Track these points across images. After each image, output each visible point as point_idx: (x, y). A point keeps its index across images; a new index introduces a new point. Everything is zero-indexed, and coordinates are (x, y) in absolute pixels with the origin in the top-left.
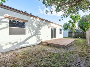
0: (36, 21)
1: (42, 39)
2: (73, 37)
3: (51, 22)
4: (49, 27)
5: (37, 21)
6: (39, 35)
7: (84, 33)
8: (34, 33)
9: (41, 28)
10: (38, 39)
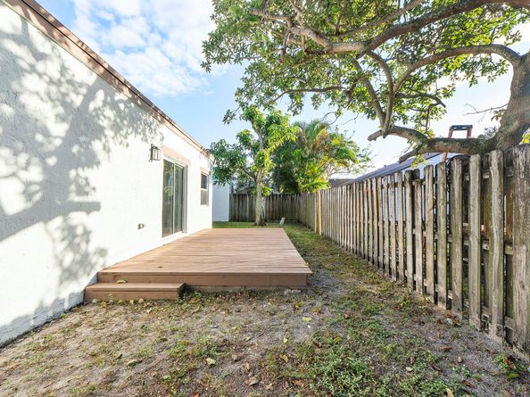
0: (52, 69)
1: (102, 252)
2: (258, 219)
3: (163, 116)
4: (153, 148)
5: (63, 70)
6: (77, 218)
7: (292, 199)
8: (28, 195)
9: (97, 146)
10: (68, 259)
